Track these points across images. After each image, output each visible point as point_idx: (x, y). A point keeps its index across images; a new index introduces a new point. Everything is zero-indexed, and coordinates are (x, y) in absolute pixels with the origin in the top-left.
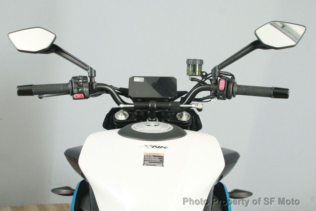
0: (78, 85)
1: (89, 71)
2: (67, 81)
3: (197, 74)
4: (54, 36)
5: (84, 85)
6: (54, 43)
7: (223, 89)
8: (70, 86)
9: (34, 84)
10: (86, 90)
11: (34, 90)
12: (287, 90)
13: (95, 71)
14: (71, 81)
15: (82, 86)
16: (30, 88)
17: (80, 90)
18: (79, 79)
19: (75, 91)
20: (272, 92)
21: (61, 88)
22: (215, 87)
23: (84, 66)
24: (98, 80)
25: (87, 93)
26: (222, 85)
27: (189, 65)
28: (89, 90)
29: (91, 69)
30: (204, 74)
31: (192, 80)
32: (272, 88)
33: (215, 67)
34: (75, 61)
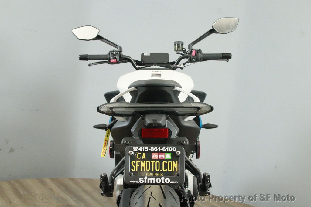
0: (113, 55)
1: (119, 48)
2: (106, 54)
3: (180, 50)
4: (98, 30)
5: (117, 55)
6: (99, 34)
7: (194, 55)
8: (108, 56)
9: (89, 54)
10: (118, 58)
11: (88, 57)
12: (230, 54)
13: (122, 48)
14: (109, 53)
15: (115, 55)
16: (87, 56)
17: (114, 57)
18: (114, 51)
19: (111, 58)
20: (221, 56)
21: (104, 57)
22: (190, 55)
23: (116, 46)
24: (124, 53)
25: (118, 60)
26: (194, 53)
27: (175, 45)
28: (119, 57)
29: (120, 47)
30: (184, 49)
31: (178, 53)
32: (221, 54)
33: (190, 45)
34: (111, 43)
